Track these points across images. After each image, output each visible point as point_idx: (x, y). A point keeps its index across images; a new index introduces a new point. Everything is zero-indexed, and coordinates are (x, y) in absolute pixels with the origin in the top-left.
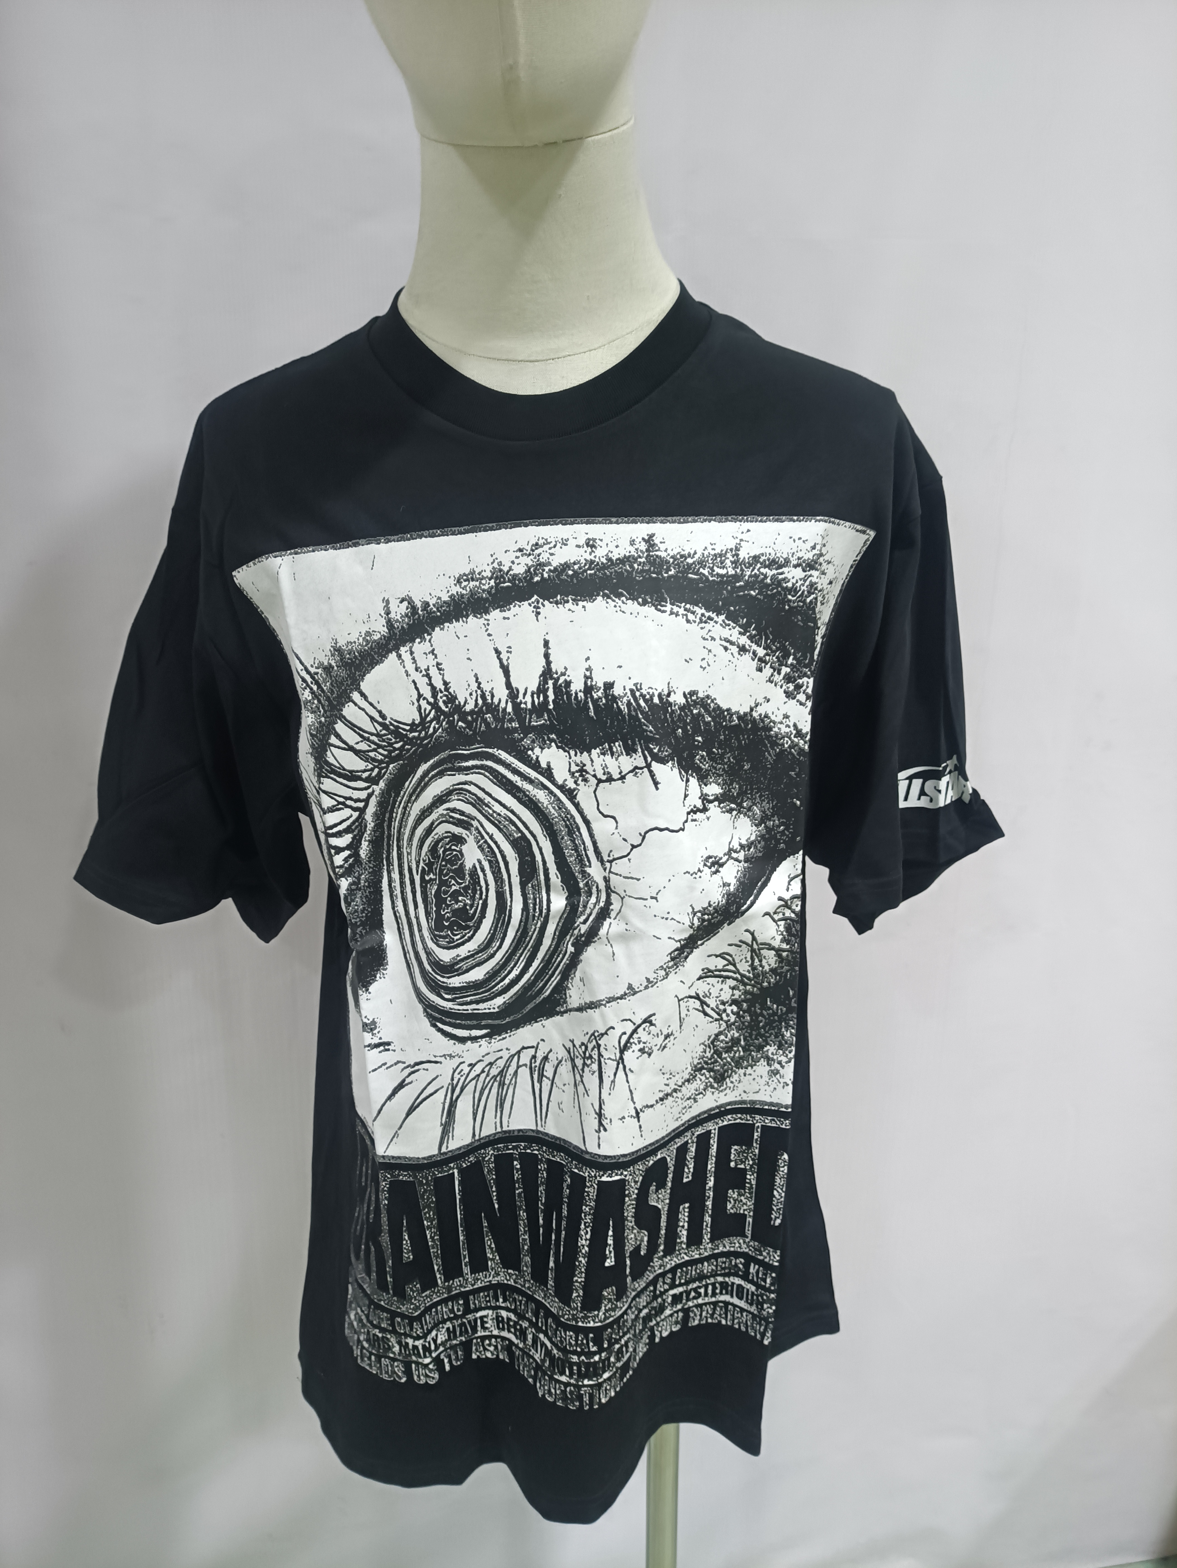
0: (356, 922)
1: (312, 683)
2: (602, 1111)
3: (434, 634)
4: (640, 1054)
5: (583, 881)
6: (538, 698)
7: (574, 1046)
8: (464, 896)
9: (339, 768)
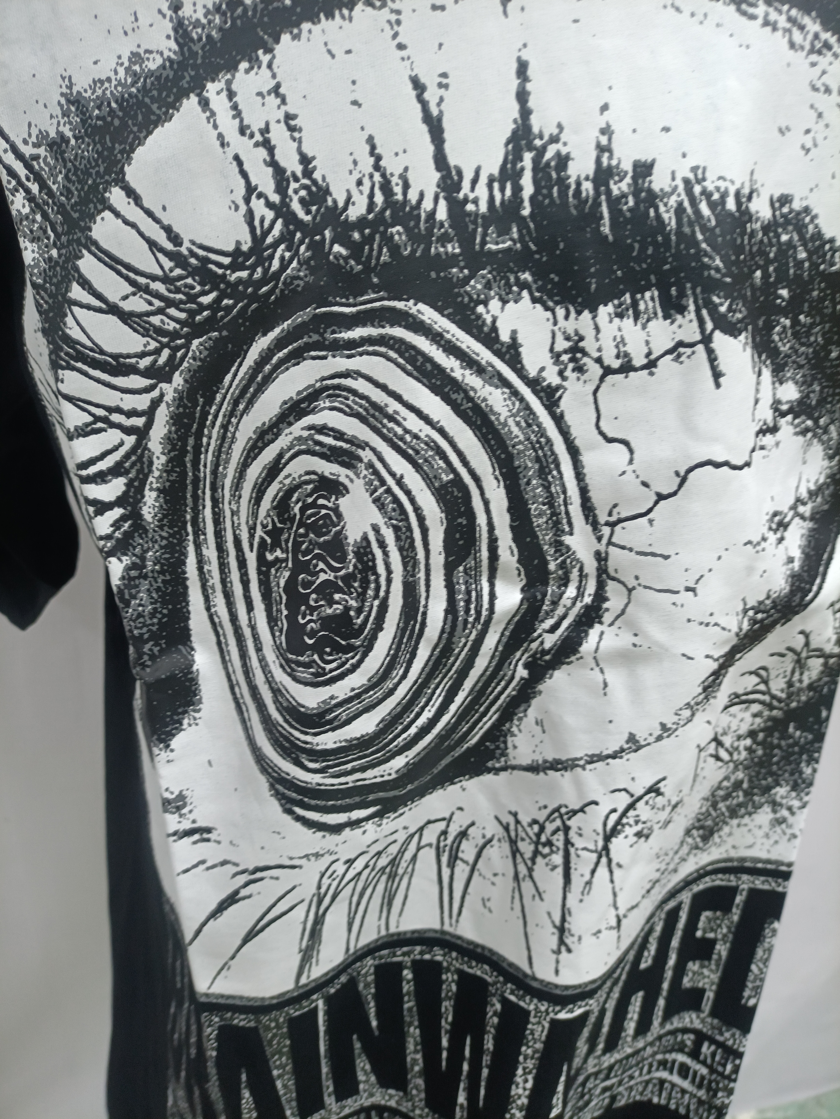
0: (142, 635)
1: (28, 179)
2: (566, 925)
3: (278, 49)
4: (635, 839)
5: (557, 559)
6: (502, 190)
7: (518, 822)
8: (344, 593)
9: (92, 350)
